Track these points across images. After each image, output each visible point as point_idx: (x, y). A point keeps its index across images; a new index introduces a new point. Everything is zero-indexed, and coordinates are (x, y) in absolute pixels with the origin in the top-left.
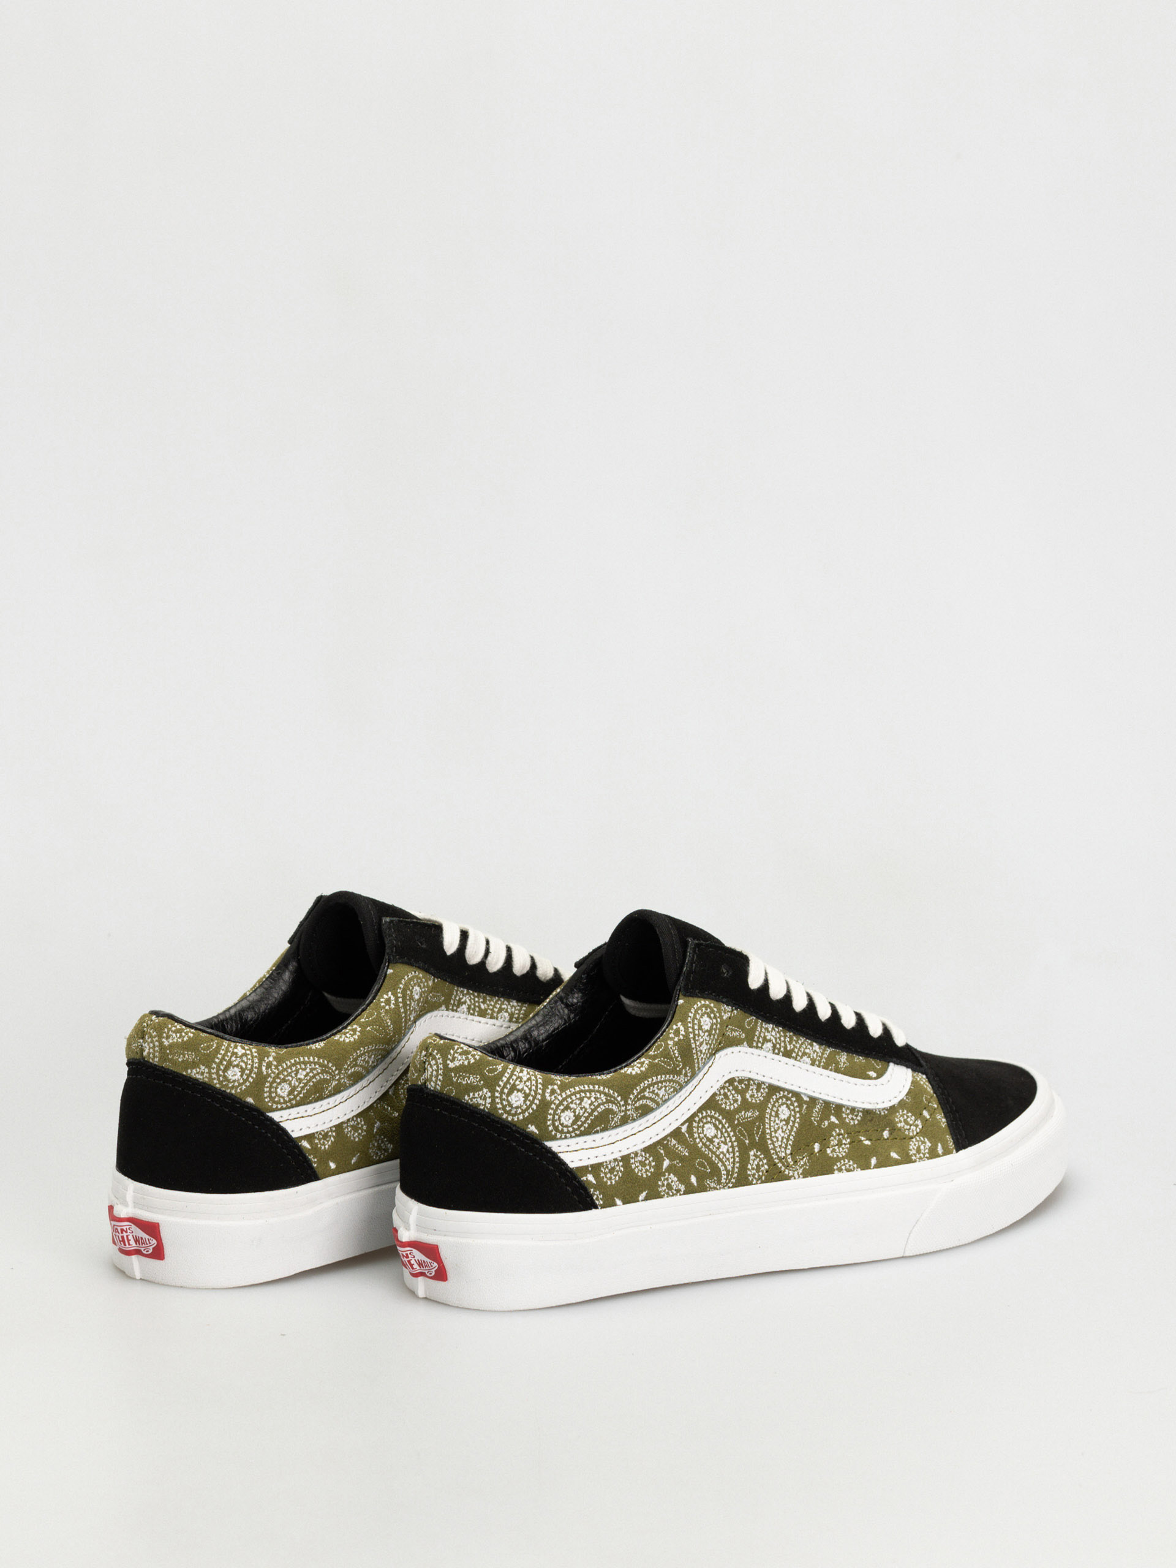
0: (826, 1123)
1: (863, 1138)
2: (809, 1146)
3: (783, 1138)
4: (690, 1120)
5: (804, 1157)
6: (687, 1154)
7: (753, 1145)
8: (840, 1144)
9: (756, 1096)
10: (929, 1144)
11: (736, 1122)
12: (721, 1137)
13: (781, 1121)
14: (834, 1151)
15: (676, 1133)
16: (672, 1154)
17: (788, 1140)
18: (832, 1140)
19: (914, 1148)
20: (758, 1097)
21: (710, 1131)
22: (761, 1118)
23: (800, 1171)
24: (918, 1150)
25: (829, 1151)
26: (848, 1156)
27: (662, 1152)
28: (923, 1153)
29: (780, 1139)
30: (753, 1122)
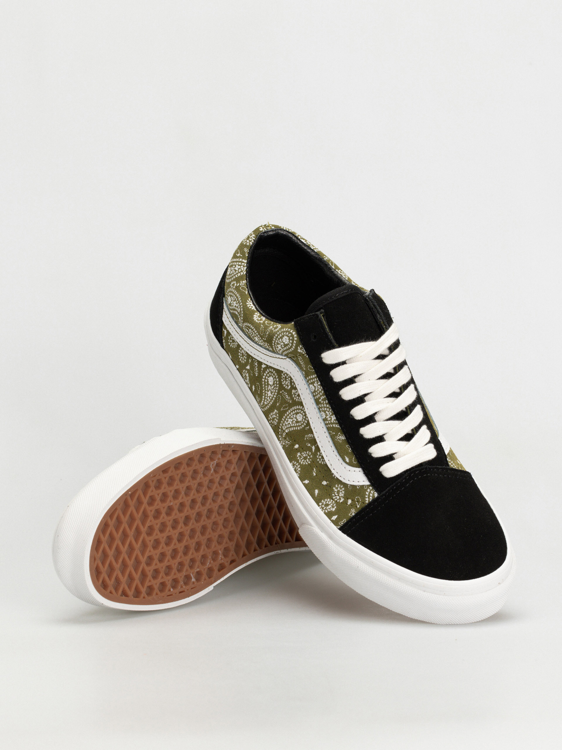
0: (309, 445)
1: (315, 470)
2: (295, 442)
3: (289, 423)
4: (268, 367)
5: (289, 442)
6: (257, 375)
7: (278, 409)
8: (305, 458)
9: (296, 396)
10: (334, 509)
11: (281, 392)
12: (272, 389)
13: (296, 418)
14: (300, 457)
15: (260, 363)
16: (252, 367)
17: (291, 427)
18: (304, 453)
19: (326, 502)
20: (296, 397)
21: (271, 380)
22: (291, 406)
23: (283, 444)
24: (327, 505)
25: (299, 454)
26: (302, 466)
27: (250, 361)
28: (326, 508)
29: (289, 422)
30: (286, 402)
